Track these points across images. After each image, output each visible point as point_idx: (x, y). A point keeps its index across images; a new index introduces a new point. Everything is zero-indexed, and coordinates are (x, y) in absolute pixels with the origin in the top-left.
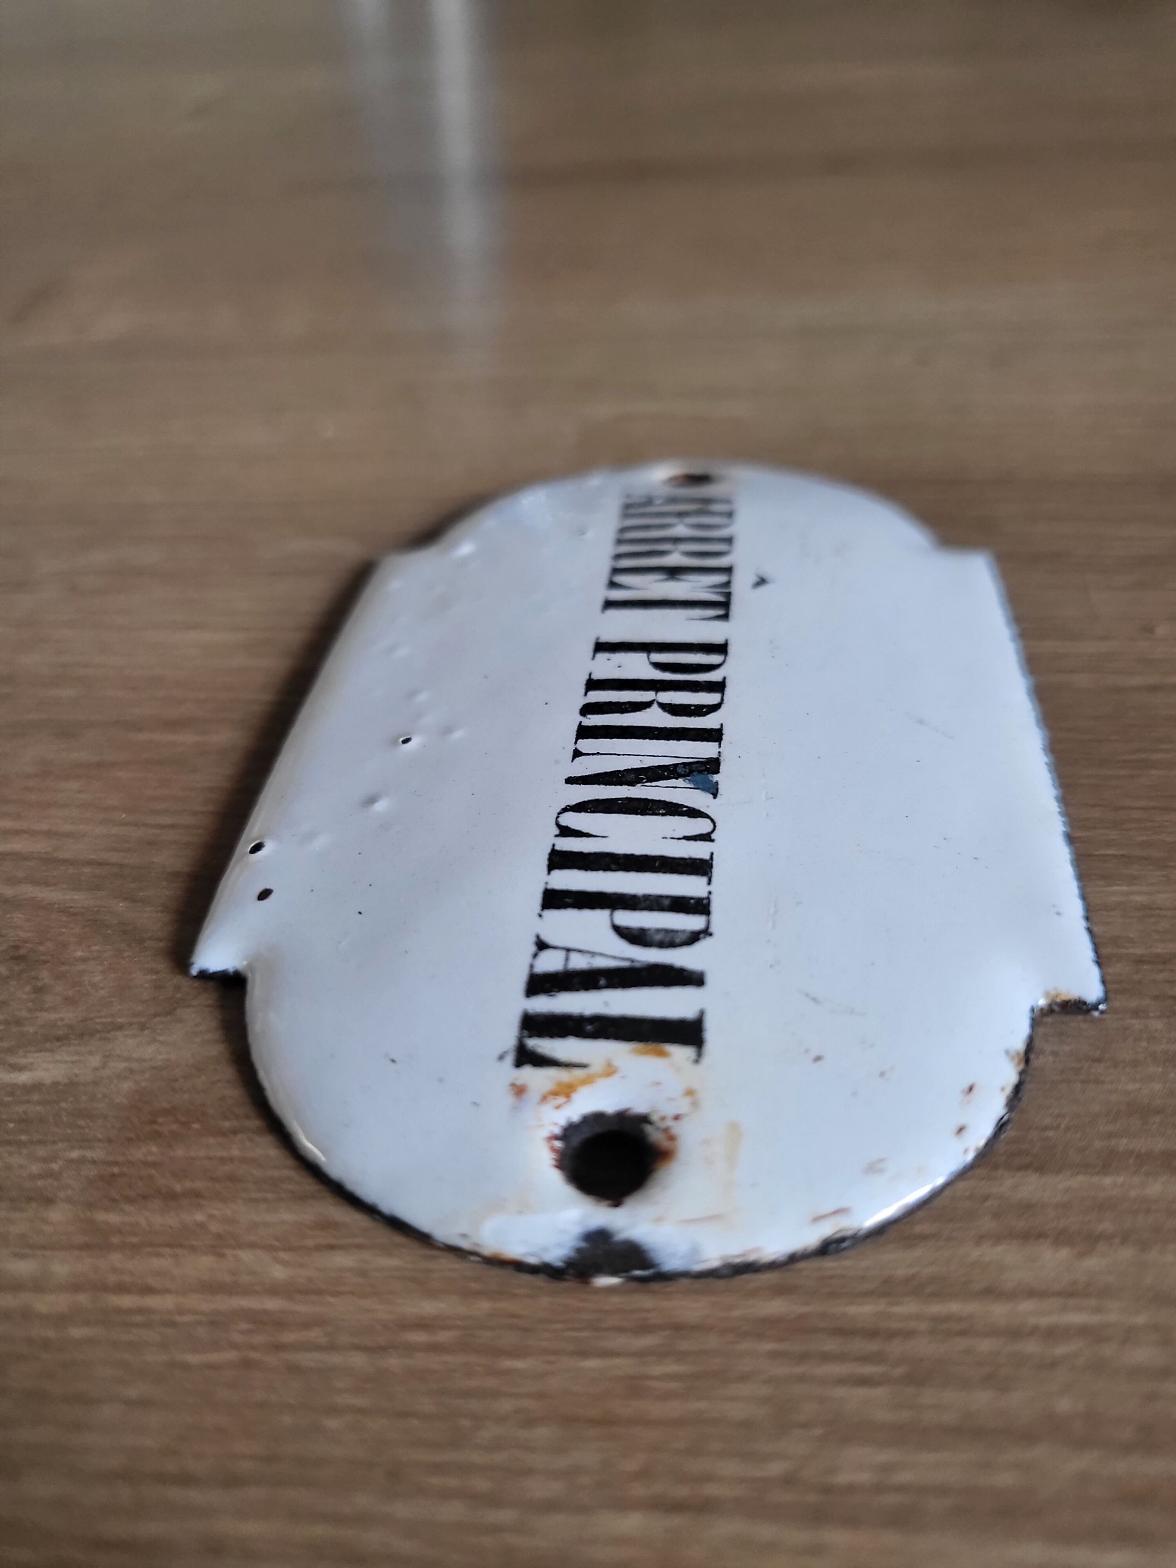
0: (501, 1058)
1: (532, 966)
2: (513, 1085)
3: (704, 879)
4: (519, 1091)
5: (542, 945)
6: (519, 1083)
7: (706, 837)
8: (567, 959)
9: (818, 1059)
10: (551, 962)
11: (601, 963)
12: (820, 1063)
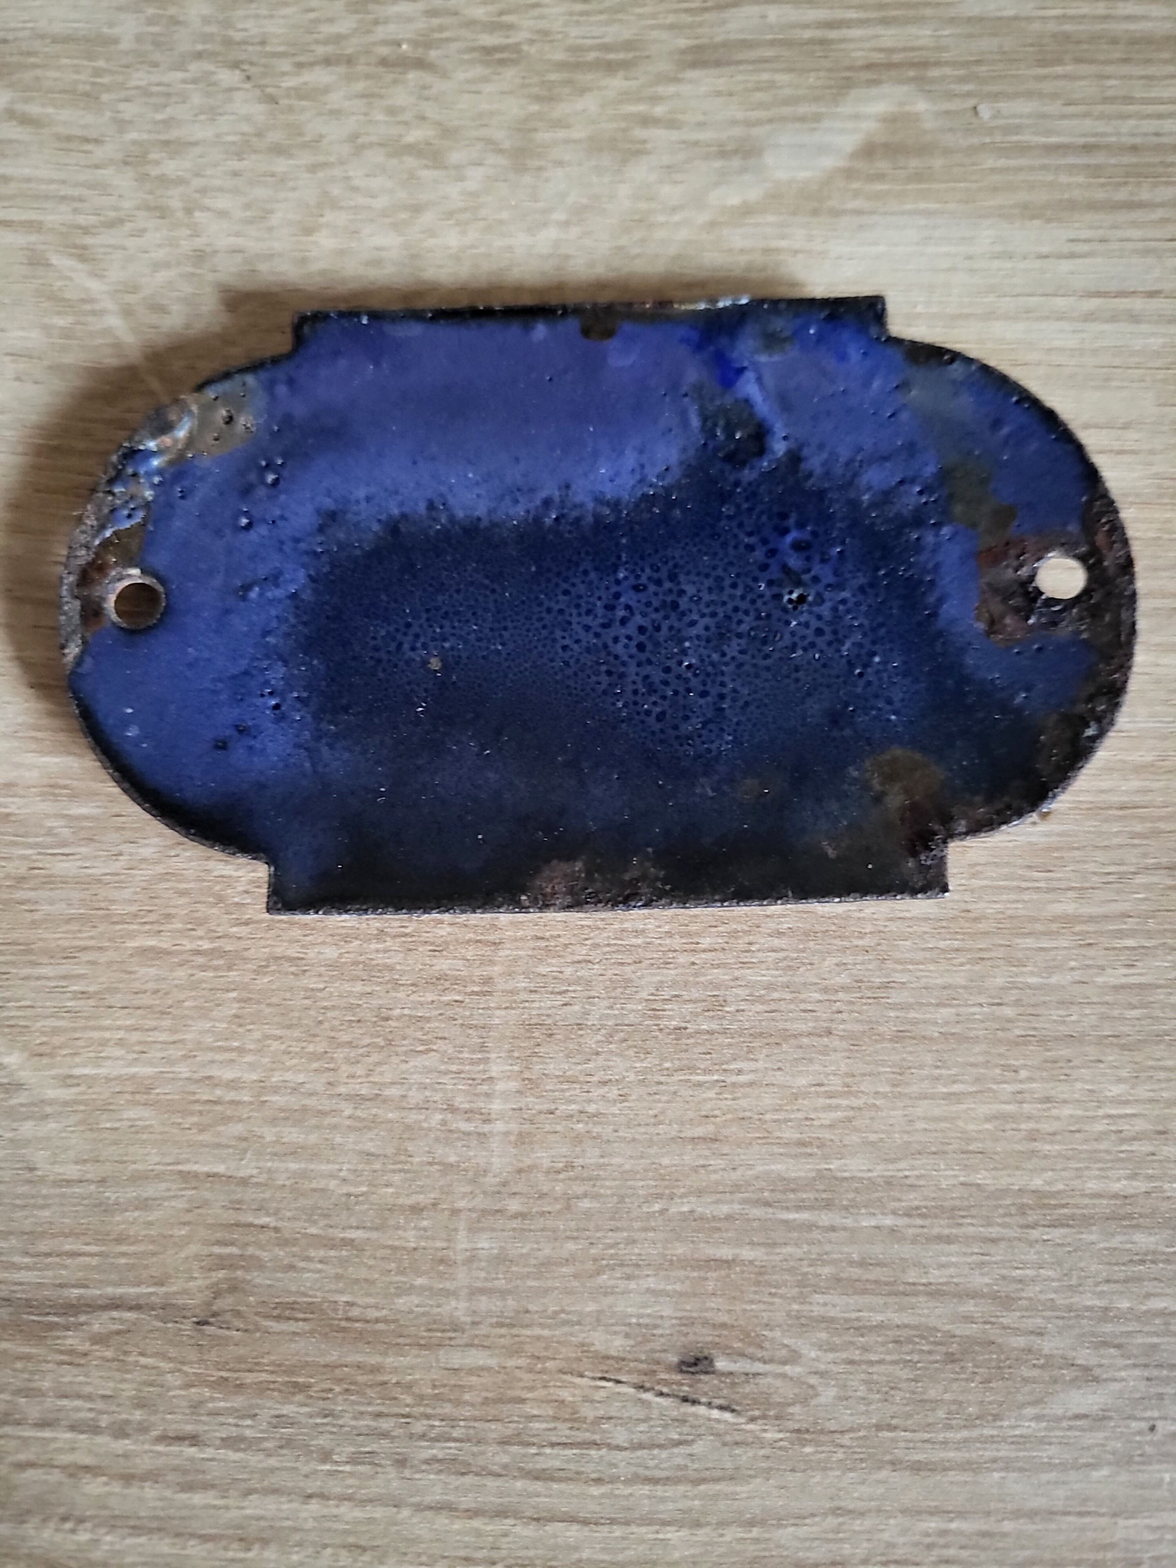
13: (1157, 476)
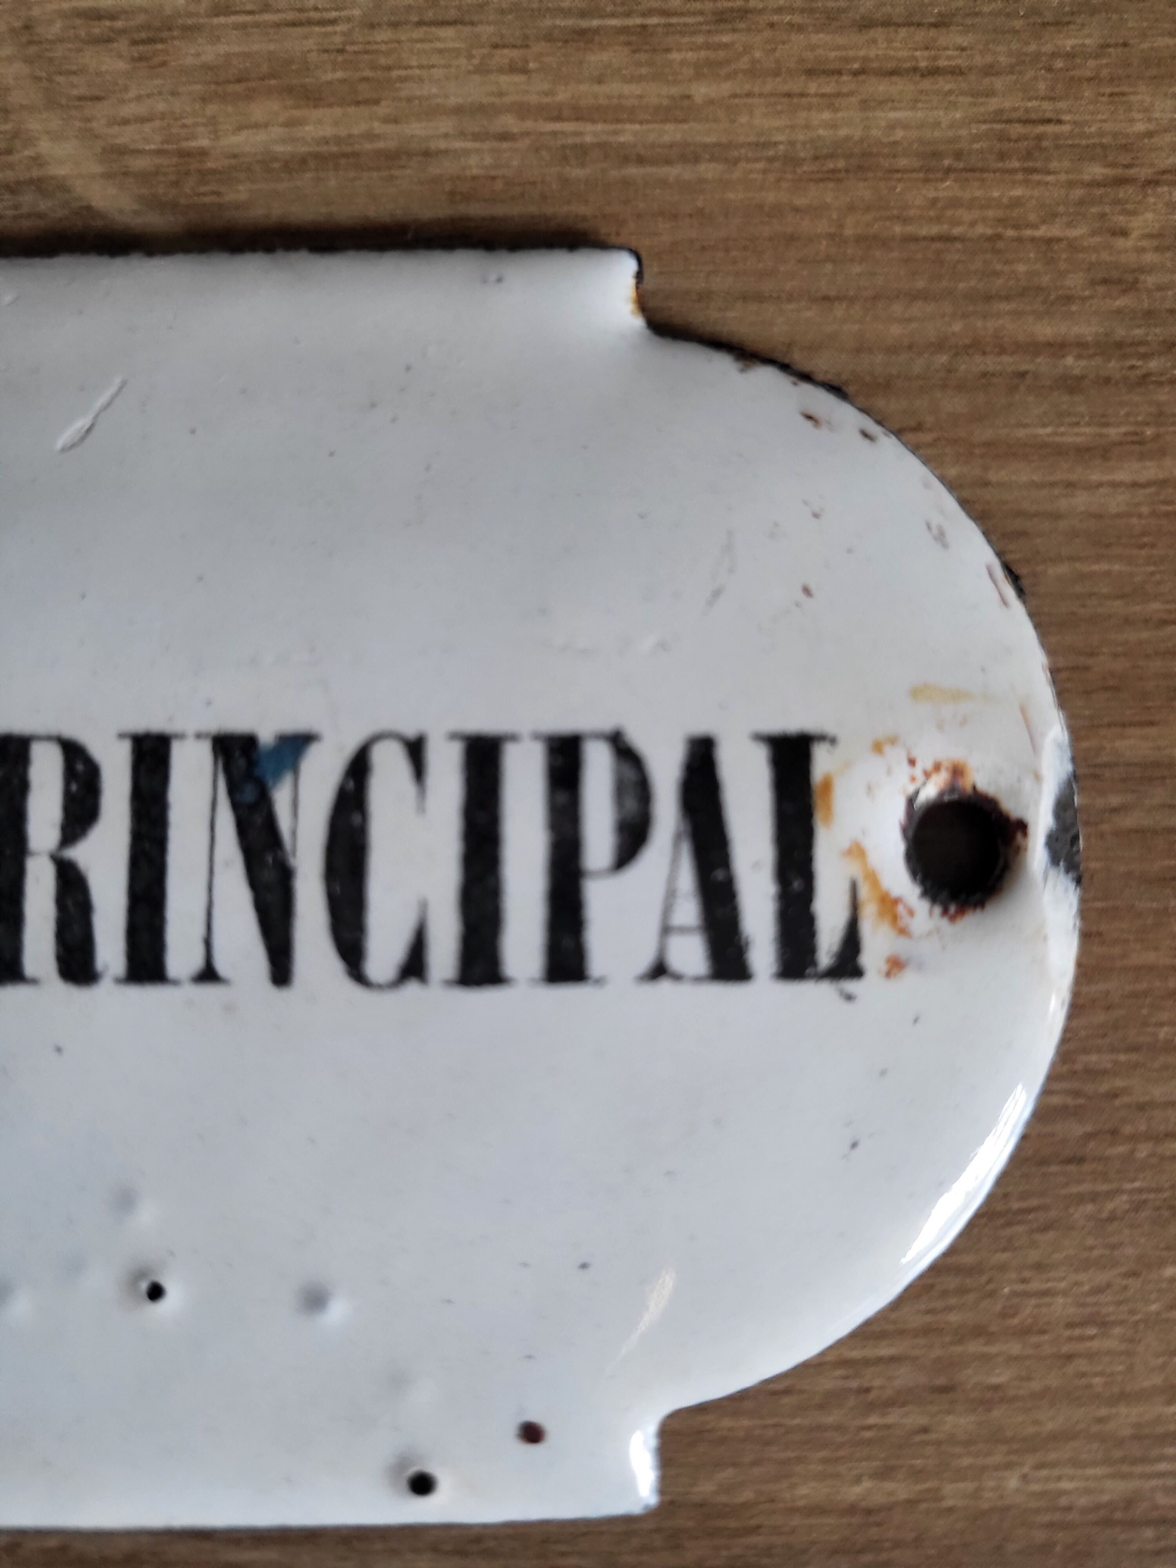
0: (849, 998)
1: (698, 979)
2: (888, 974)
3: (507, 746)
4: (896, 965)
5: (659, 971)
6: (884, 968)
7: (416, 749)
8: (683, 930)
9: (807, 591)
10: (689, 953)
12: (813, 587)
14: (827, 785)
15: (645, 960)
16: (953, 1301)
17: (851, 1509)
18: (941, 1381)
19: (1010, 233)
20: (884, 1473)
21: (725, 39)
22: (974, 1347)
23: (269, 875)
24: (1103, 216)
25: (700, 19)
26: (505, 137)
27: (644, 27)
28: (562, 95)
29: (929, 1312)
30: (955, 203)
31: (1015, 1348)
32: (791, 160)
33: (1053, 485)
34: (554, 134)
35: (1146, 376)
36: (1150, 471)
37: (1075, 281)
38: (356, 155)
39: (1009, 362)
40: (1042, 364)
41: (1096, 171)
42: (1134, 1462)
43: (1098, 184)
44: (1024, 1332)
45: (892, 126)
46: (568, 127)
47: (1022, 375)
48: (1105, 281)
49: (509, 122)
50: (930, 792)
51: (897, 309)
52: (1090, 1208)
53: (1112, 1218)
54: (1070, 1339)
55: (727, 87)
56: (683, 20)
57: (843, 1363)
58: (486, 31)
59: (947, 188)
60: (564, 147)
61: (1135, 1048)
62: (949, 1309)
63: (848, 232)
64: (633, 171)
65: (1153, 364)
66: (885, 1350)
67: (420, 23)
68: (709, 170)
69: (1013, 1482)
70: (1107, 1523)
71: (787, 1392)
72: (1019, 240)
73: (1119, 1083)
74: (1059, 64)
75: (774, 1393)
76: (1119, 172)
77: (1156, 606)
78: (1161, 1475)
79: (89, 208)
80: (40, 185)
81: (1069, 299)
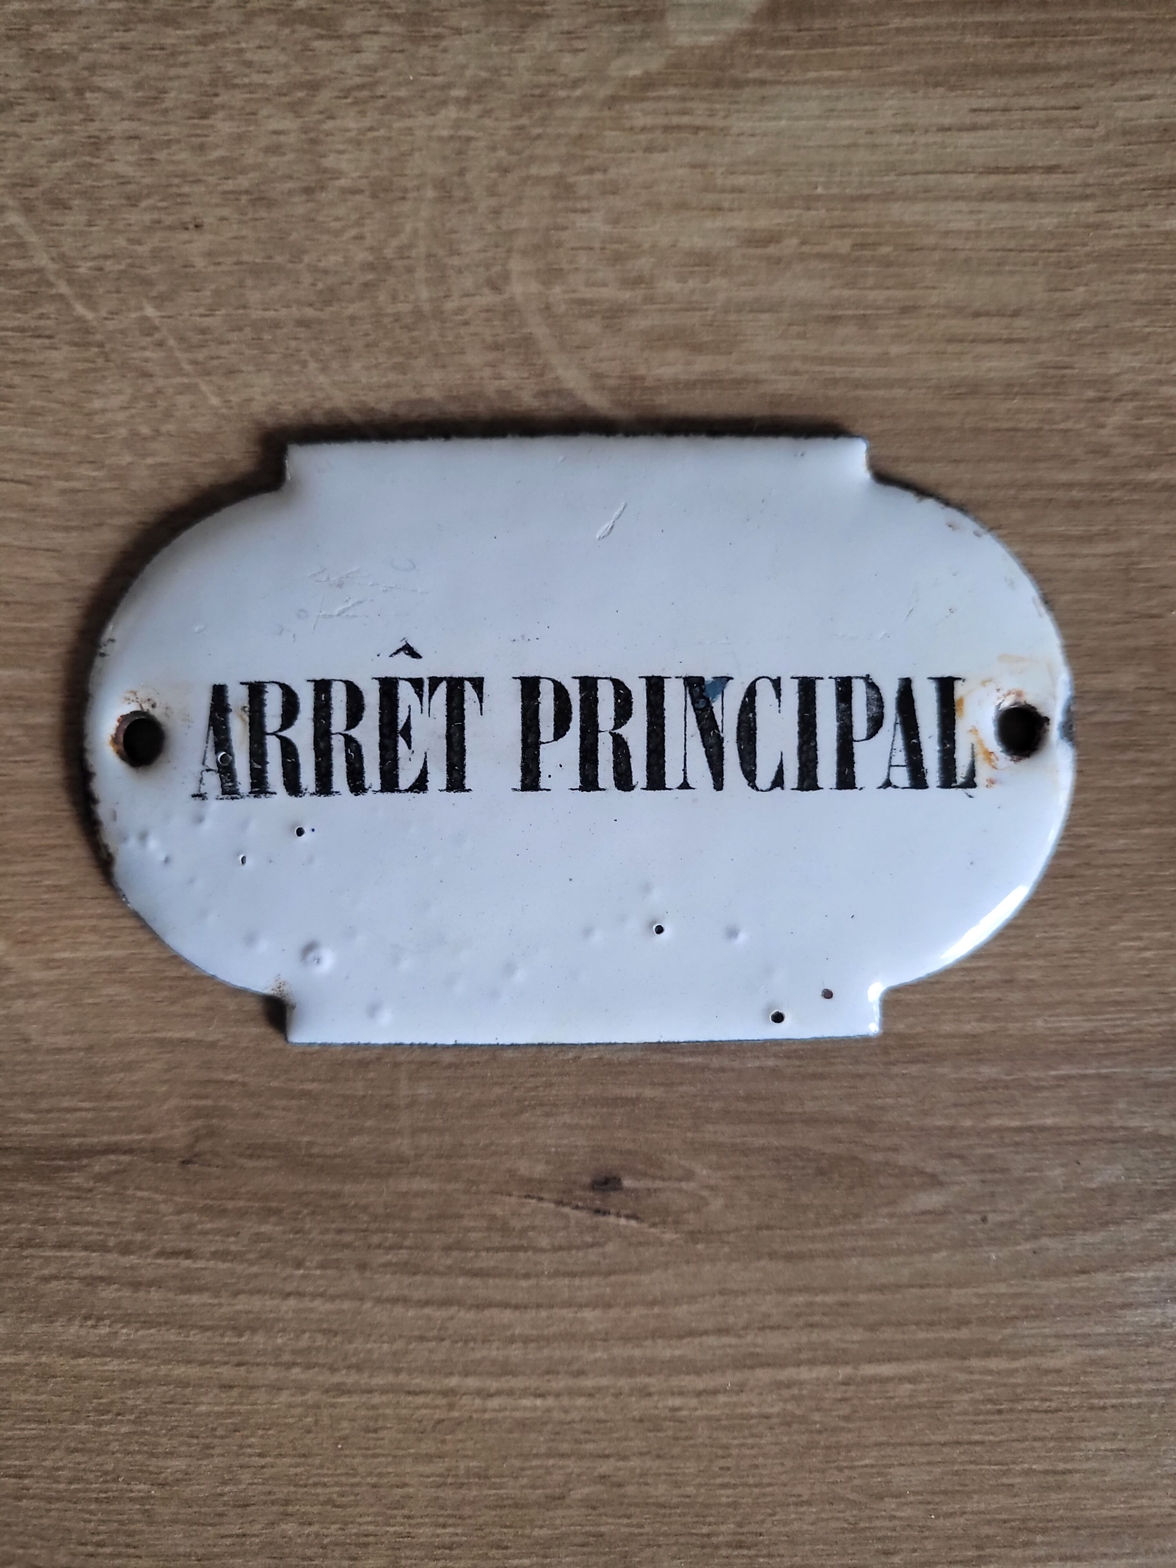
0: (970, 796)
1: (904, 788)
2: (987, 786)
3: (818, 682)
4: (992, 782)
5: (888, 784)
6: (986, 783)
7: (776, 684)
8: (898, 766)
9: (951, 611)
10: (901, 776)
11: (900, 743)
12: (954, 609)
13: (1041, 365)
14: (961, 700)
15: (881, 780)
16: (1012, 941)
17: (966, 1036)
18: (1008, 977)
19: (1046, 427)
20: (982, 1019)
21: (905, 322)
22: (1023, 962)
23: (712, 741)
24: (1093, 417)
25: (892, 311)
26: (796, 373)
27: (864, 315)
28: (825, 351)
29: (1003, 946)
30: (1019, 411)
31: (1041, 962)
32: (938, 388)
33: (1064, 555)
34: (820, 372)
35: (1112, 500)
36: (1112, 548)
37: (1079, 451)
38: (720, 381)
39: (1044, 493)
40: (1061, 494)
41: (1091, 394)
42: (1093, 1014)
43: (1090, 401)
44: (1046, 955)
45: (990, 370)
46: (827, 368)
47: (1051, 500)
48: (1093, 452)
49: (797, 364)
50: (1007, 704)
51: (990, 466)
52: (1077, 898)
53: (1087, 903)
54: (1066, 958)
55: (906, 349)
56: (884, 312)
57: (964, 969)
58: (785, 315)
59: (1016, 403)
60: (826, 379)
61: (1097, 825)
62: (1012, 944)
63: (967, 426)
64: (860, 392)
65: (1115, 495)
66: (982, 964)
67: (751, 311)
68: (898, 392)
69: (1039, 1023)
70: (1083, 1041)
71: (937, 982)
72: (1051, 430)
73: (1091, 841)
74: (1073, 337)
75: (932, 983)
76: (1101, 394)
77: (1112, 615)
78: (1107, 1020)
79: (585, 406)
80: (560, 392)
81: (1074, 461)
